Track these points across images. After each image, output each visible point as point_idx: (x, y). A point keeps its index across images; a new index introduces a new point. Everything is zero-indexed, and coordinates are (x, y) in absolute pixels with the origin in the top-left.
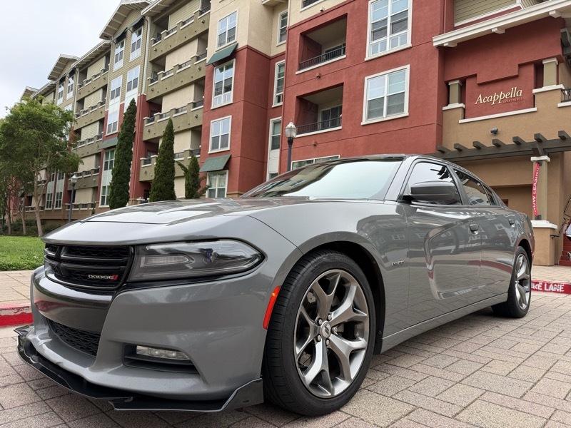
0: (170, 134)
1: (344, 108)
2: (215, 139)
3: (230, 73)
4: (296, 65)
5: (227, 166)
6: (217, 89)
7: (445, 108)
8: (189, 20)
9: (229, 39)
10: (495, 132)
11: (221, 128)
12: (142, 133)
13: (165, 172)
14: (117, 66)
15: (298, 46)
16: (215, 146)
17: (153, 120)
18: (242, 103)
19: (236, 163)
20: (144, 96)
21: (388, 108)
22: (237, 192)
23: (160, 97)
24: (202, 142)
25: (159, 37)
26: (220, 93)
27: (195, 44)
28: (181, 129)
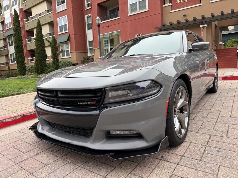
0: (39, 27)
1: (120, 8)
2: (61, 27)
5: (69, 39)
6: (58, 3)
7: (163, 6)
10: (185, 16)
11: (63, 21)
12: (24, 27)
13: (40, 45)
16: (61, 31)
17: (29, 20)
18: (71, 9)
19: (73, 37)
20: (22, 9)
21: (139, 7)
22: (75, 51)
23: (30, 8)
26: (60, 4)
28: (43, 24)
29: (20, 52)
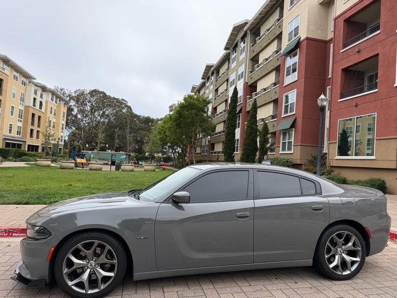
1: (379, 74)
2: (286, 107)
3: (296, 59)
4: (341, 45)
5: (293, 125)
6: (287, 72)
8: (271, 27)
9: (295, 35)
11: (293, 96)
12: (246, 107)
14: (233, 65)
15: (342, 31)
16: (286, 112)
17: (252, 98)
18: (303, 79)
19: (299, 122)
20: (247, 83)
22: (300, 144)
23: (256, 82)
24: (279, 110)
25: (255, 42)
26: (290, 74)
27: (276, 42)
28: (267, 102)
29: (230, 141)
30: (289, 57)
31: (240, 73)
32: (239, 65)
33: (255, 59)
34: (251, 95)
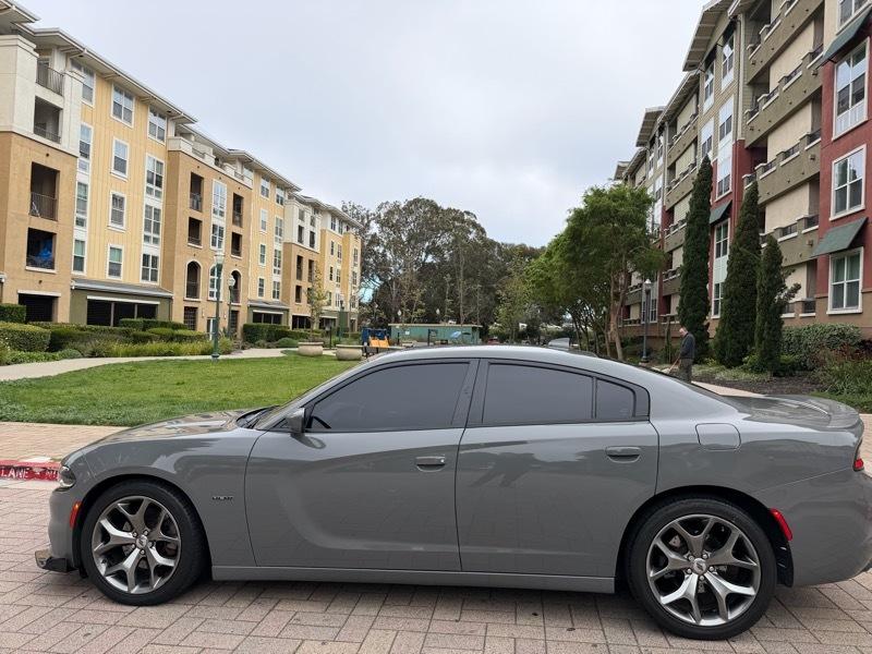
2: (841, 193)
3: (862, 67)
5: (859, 240)
6: (841, 102)
9: (859, 4)
14: (707, 104)
16: (842, 206)
17: (755, 177)
20: (742, 142)
23: (764, 138)
24: (821, 203)
25: (757, 40)
26: (847, 108)
27: (810, 31)
28: (792, 184)
30: (845, 63)
31: (722, 120)
32: (720, 103)
33: (761, 80)
34: (753, 171)
